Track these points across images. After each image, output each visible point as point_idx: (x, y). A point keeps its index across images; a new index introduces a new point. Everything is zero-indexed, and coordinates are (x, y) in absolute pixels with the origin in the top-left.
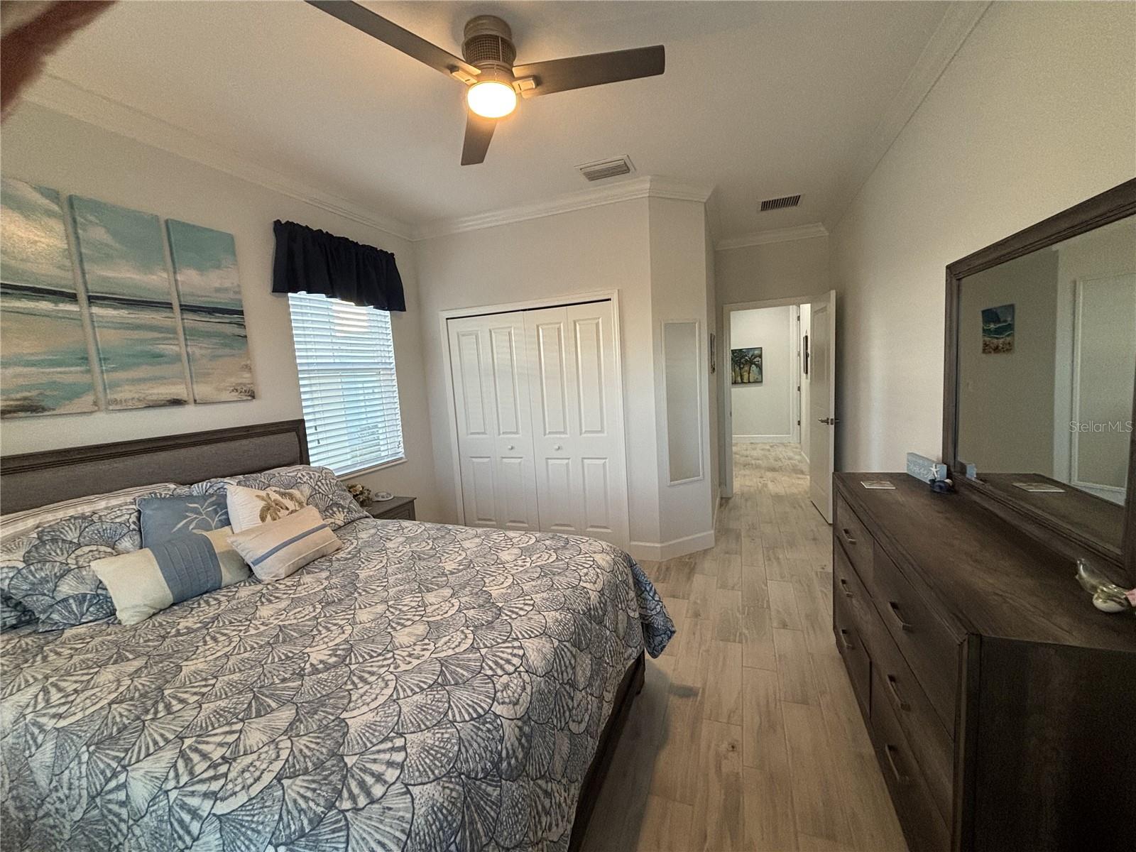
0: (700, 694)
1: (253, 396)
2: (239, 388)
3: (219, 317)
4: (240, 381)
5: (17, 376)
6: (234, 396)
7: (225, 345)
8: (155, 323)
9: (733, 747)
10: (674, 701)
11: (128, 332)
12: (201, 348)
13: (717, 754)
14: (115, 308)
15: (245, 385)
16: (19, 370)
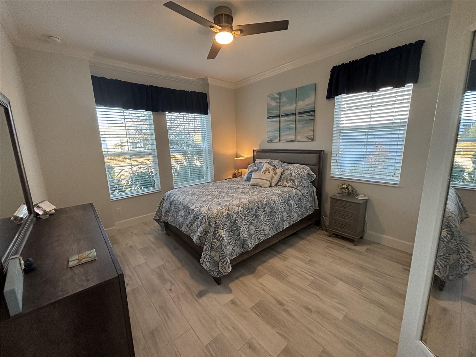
0: (196, 297)
1: (312, 140)
2: (308, 137)
3: (306, 114)
4: (308, 135)
5: (270, 134)
6: (306, 140)
7: (306, 123)
8: (291, 119)
9: (170, 290)
10: (202, 288)
11: (286, 123)
12: (300, 125)
13: (174, 284)
14: (285, 117)
15: (310, 136)
16: (270, 133)
